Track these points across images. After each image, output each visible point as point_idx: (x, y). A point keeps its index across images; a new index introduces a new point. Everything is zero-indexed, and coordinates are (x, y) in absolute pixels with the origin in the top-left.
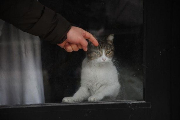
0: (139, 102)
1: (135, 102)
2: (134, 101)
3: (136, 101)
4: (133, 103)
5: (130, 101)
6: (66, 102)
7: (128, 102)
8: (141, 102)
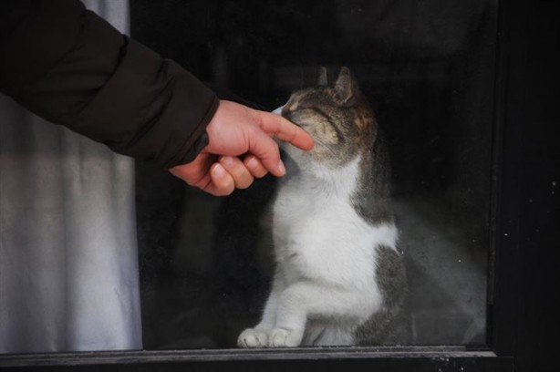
0: (471, 354)
1: (459, 354)
2: (453, 350)
3: (460, 350)
4: (451, 359)
5: (440, 350)
6: (249, 348)
7: (431, 352)
8: (480, 354)
